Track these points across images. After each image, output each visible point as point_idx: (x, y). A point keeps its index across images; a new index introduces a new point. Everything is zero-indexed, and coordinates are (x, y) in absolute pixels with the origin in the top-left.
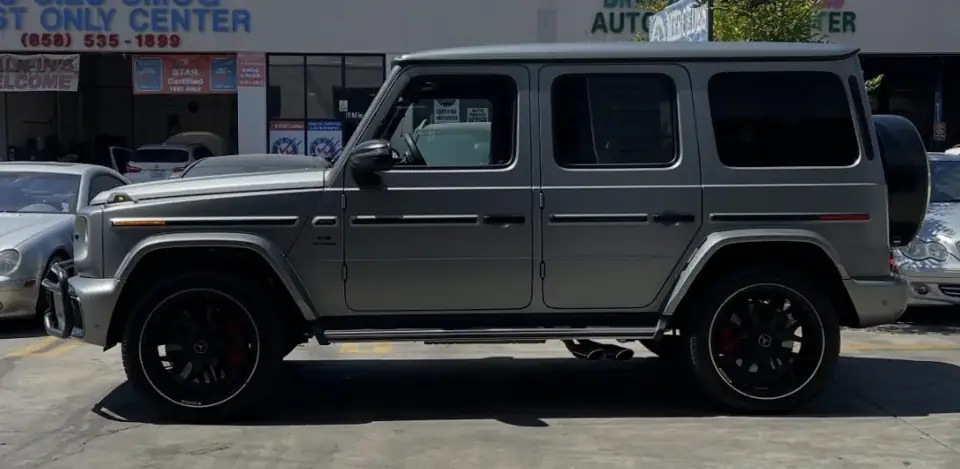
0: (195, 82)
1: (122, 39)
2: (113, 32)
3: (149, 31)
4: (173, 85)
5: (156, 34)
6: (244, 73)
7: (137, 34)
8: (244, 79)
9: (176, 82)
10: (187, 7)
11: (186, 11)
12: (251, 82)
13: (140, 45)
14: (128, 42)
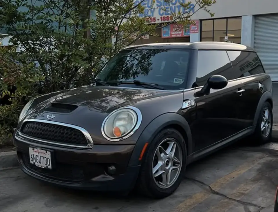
0: (179, 33)
1: (156, 19)
2: (154, 17)
3: (164, 16)
4: (173, 34)
5: (166, 16)
6: (192, 28)
7: (161, 17)
8: (192, 30)
9: (174, 33)
10: (175, 5)
11: (175, 7)
12: (194, 31)
13: (162, 21)
14: (158, 20)
